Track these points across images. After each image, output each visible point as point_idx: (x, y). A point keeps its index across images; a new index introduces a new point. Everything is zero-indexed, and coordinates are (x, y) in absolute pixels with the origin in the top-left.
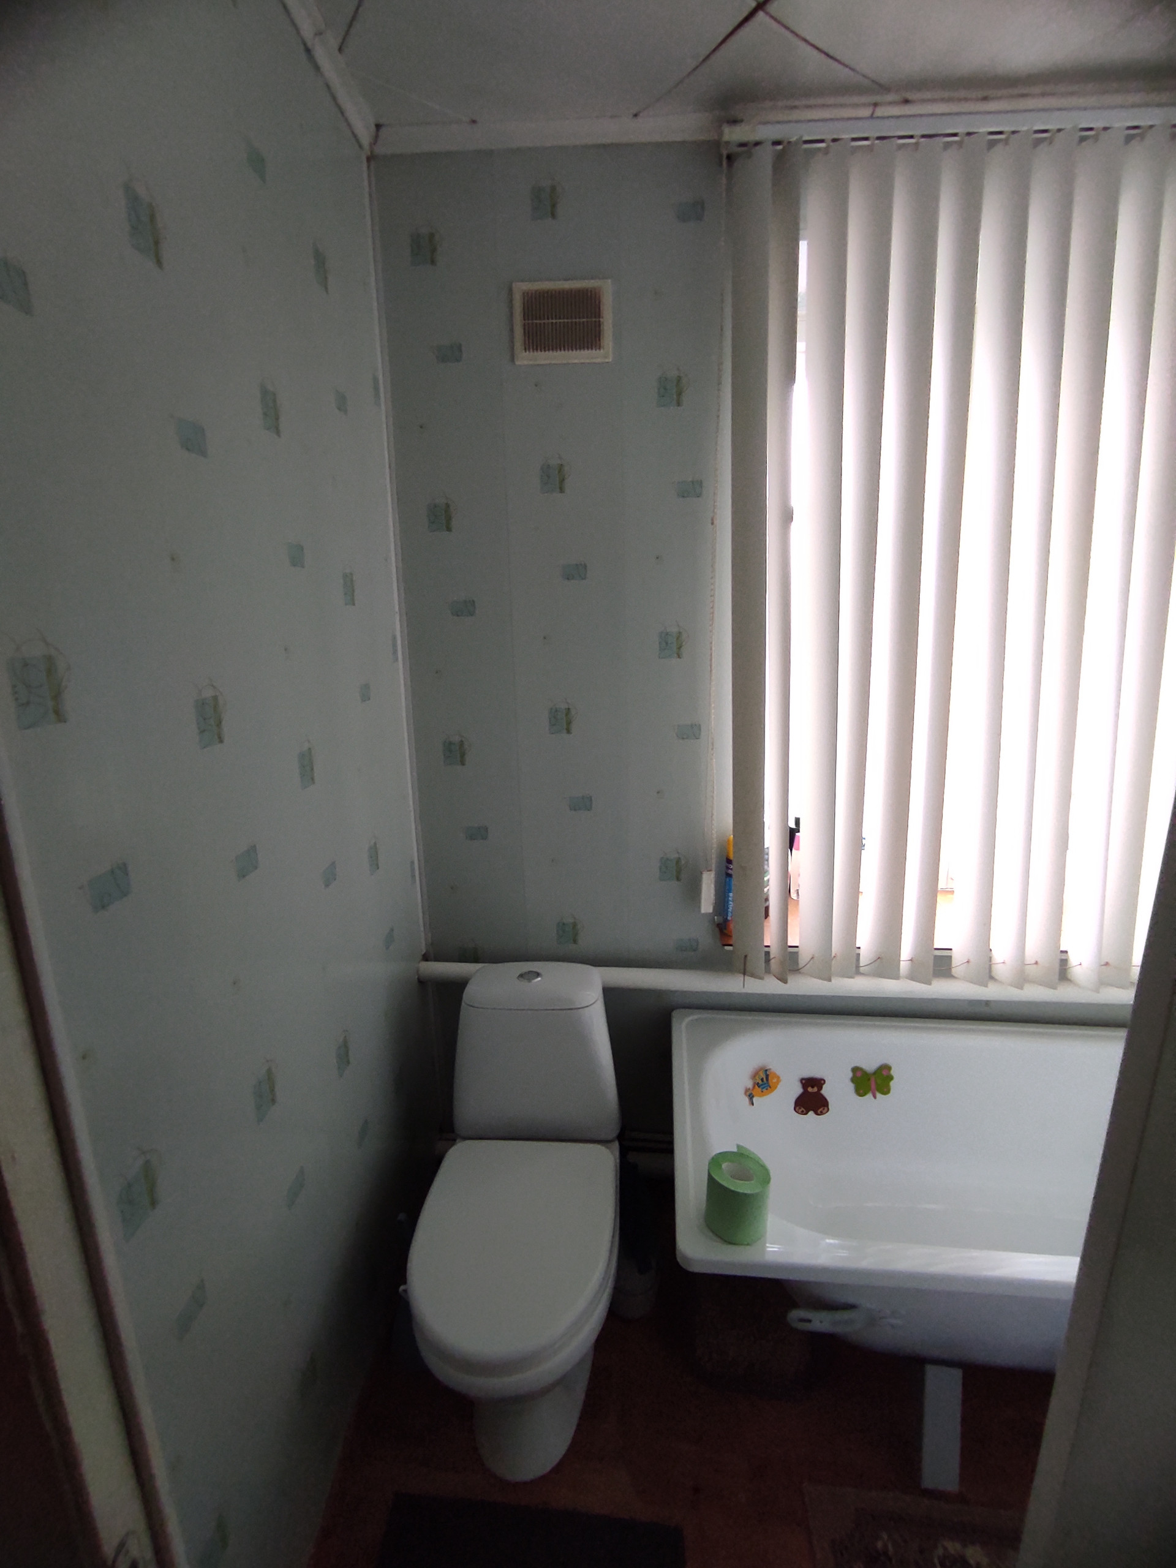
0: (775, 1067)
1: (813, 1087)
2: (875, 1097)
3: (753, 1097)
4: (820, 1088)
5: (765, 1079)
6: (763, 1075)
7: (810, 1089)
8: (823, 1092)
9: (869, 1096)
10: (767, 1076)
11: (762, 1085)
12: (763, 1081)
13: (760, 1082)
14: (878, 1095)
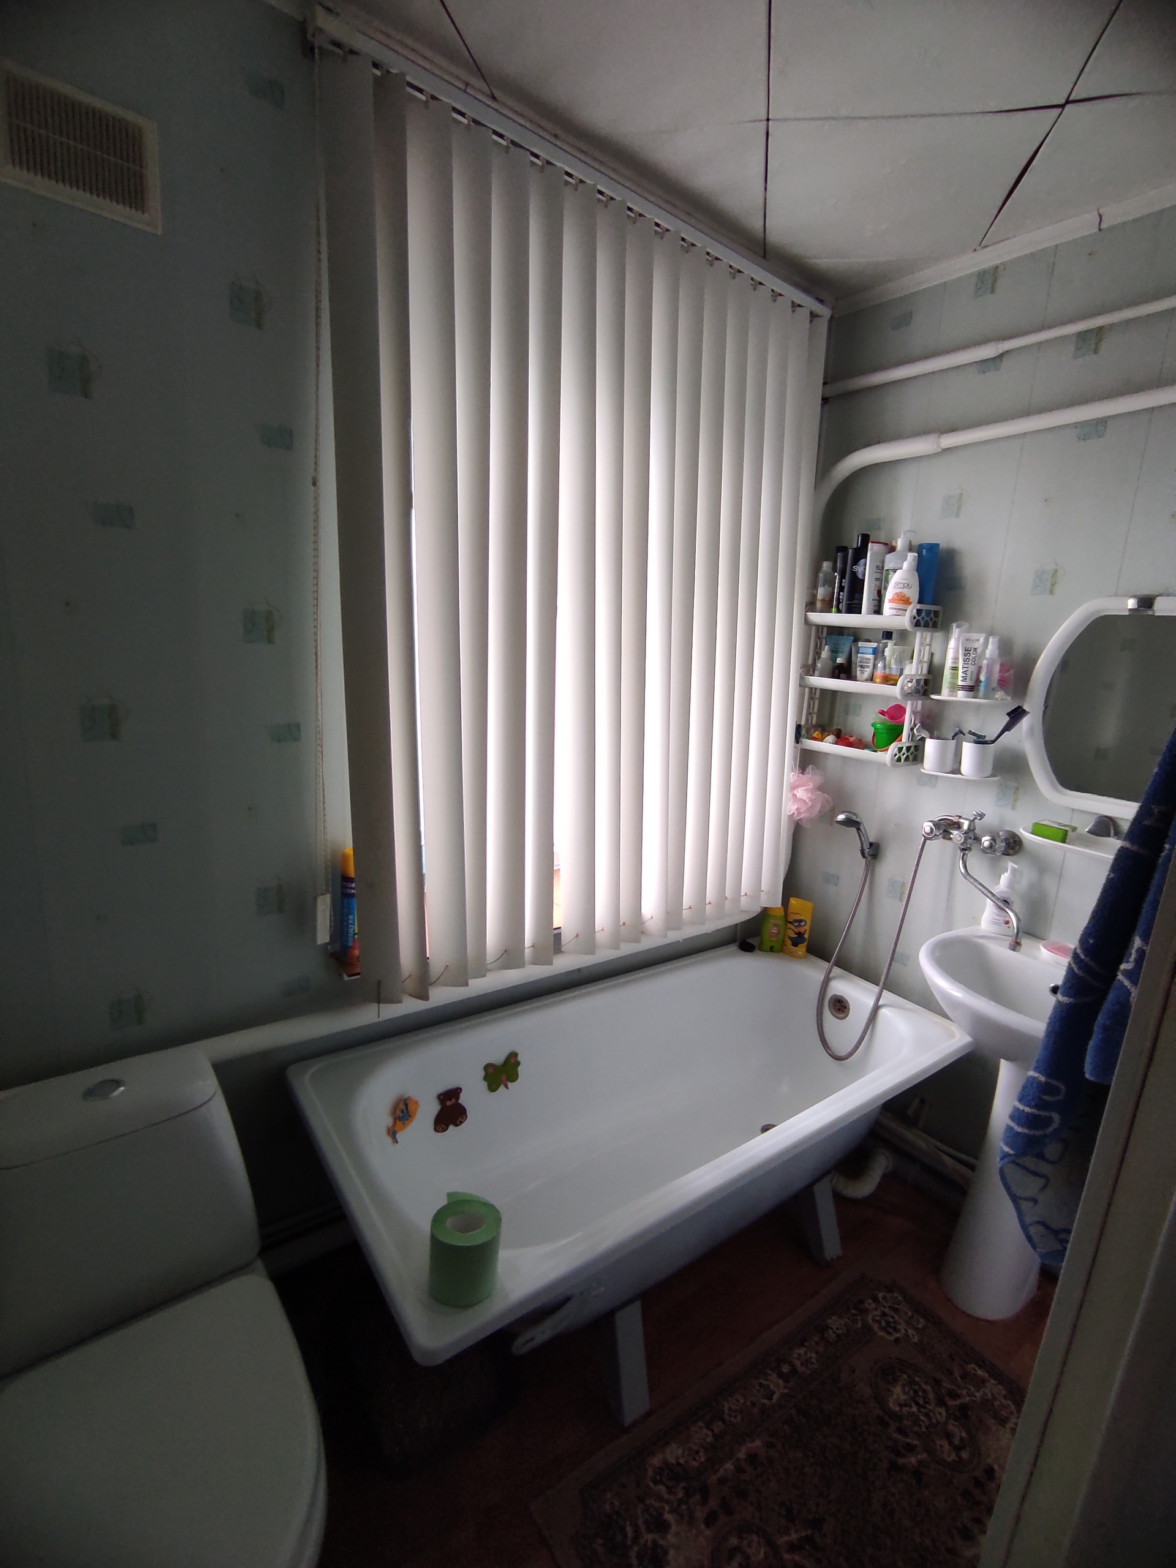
0: (412, 1093)
1: (450, 1100)
2: (507, 1088)
3: (396, 1133)
4: (458, 1098)
5: (405, 1111)
6: (402, 1106)
7: (448, 1103)
8: (460, 1101)
9: (502, 1088)
10: (406, 1105)
11: (403, 1117)
12: (403, 1111)
13: (401, 1115)
14: (510, 1084)
